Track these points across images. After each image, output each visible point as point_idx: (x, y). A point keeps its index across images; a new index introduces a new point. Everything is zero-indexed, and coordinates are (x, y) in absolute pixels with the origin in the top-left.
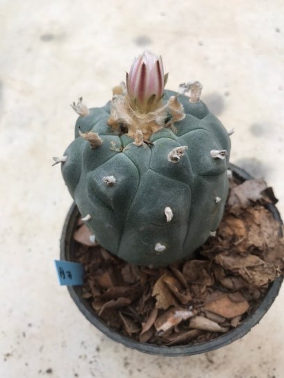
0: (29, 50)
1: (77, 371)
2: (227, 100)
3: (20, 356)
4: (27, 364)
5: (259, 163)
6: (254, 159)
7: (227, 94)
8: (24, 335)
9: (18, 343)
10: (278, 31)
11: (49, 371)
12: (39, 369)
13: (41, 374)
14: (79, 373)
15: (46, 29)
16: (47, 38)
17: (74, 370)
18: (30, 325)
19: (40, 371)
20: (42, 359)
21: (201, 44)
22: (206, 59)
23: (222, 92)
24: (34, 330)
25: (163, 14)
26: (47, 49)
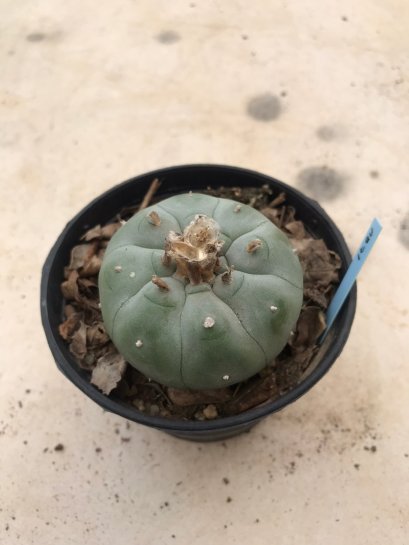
0: (11, 53)
1: (99, 445)
2: (284, 101)
3: (16, 433)
4: (25, 443)
5: (332, 172)
6: (324, 168)
7: (284, 94)
8: (21, 405)
9: (12, 416)
10: (345, 19)
11: (59, 448)
12: (44, 447)
13: (48, 453)
14: (102, 447)
15: (34, 27)
16: (37, 38)
17: (94, 443)
18: (28, 391)
19: (46, 450)
20: (47, 434)
21: (245, 38)
22: (253, 54)
23: (277, 92)
24: (33, 397)
25: (193, 6)
26: (36, 50)
